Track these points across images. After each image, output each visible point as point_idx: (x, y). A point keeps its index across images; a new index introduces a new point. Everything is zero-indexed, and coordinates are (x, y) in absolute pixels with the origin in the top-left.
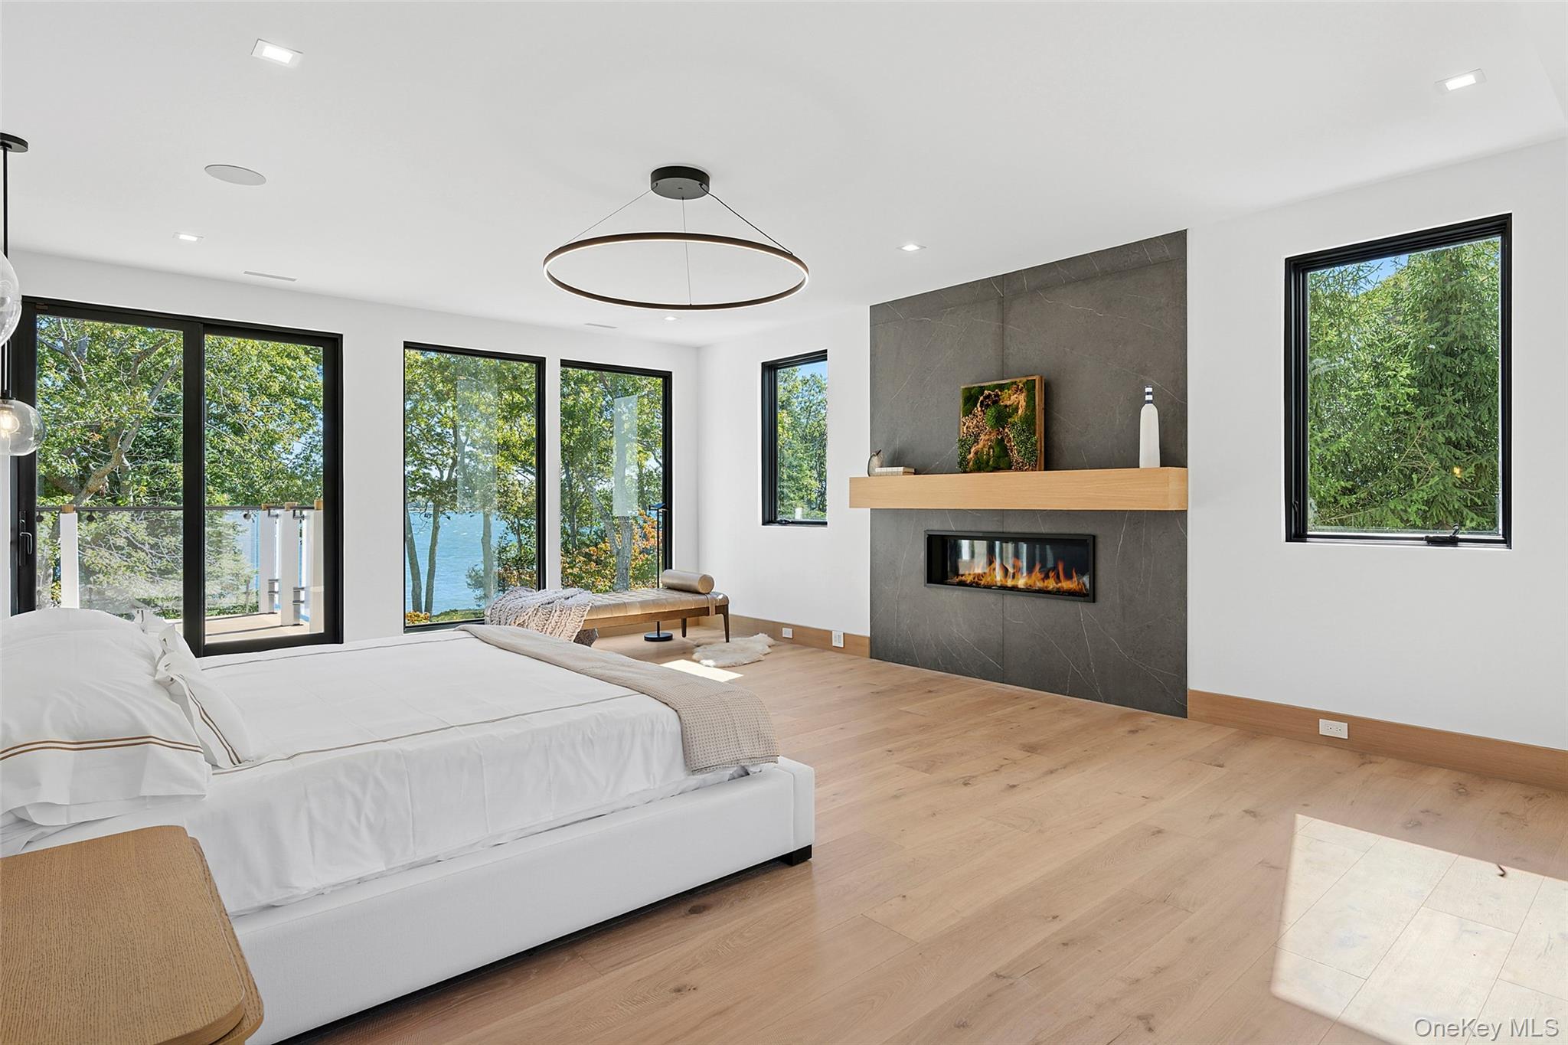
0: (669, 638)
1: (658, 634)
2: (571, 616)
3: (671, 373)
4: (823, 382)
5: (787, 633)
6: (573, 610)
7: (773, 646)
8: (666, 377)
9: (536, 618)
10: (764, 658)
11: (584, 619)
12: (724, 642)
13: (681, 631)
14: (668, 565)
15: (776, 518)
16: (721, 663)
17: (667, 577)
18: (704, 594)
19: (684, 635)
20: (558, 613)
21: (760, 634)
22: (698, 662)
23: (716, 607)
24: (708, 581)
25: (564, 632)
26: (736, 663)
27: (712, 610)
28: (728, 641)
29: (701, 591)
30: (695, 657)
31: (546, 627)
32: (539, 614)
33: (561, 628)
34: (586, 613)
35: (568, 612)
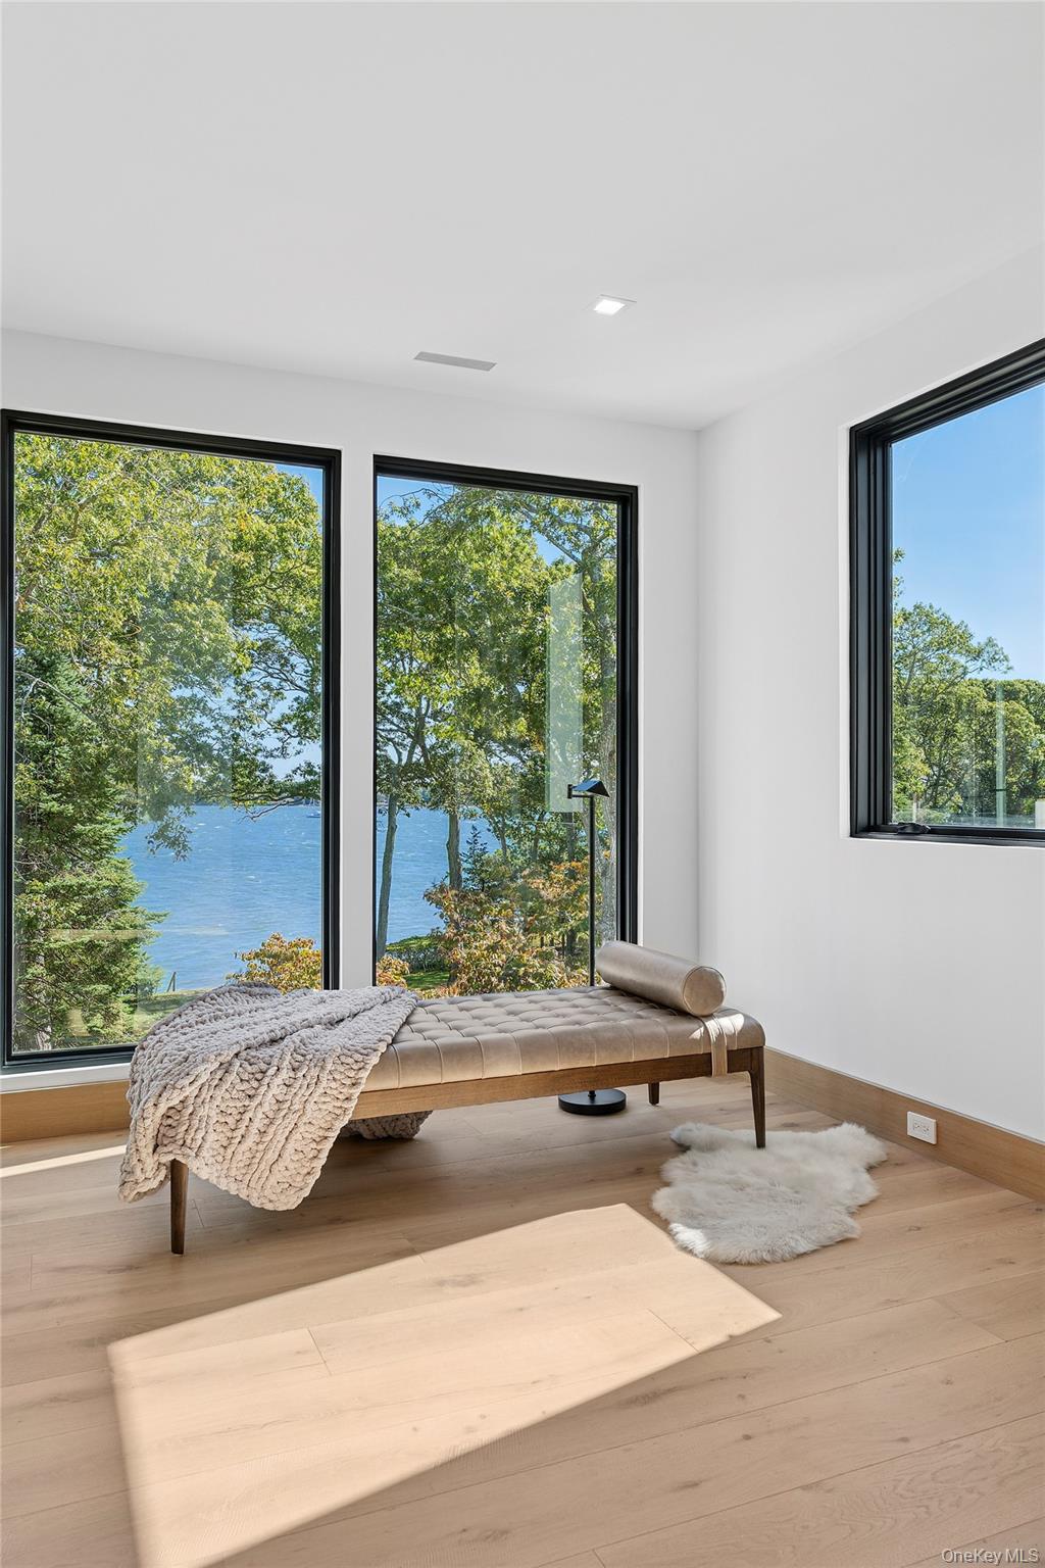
0: (617, 1108)
1: (592, 1096)
2: (324, 1084)
3: (635, 488)
4: (935, 616)
5: (921, 1127)
6: (329, 1066)
7: (882, 1164)
8: (625, 498)
9: (219, 1093)
10: (855, 1226)
11: (361, 1088)
12: (747, 1145)
13: (645, 1088)
14: (627, 930)
15: (886, 817)
16: (728, 1249)
17: (614, 958)
18: (696, 1017)
19: (654, 1099)
20: (285, 1074)
21: (846, 1127)
22: (663, 1224)
23: (728, 1052)
24: (708, 985)
25: (302, 1129)
26: (772, 1252)
27: (719, 1061)
28: (761, 1143)
29: (689, 1007)
30: (662, 1200)
31: (247, 1116)
32: (232, 1078)
33: (293, 1118)
34: (365, 1074)
35: (314, 1072)
